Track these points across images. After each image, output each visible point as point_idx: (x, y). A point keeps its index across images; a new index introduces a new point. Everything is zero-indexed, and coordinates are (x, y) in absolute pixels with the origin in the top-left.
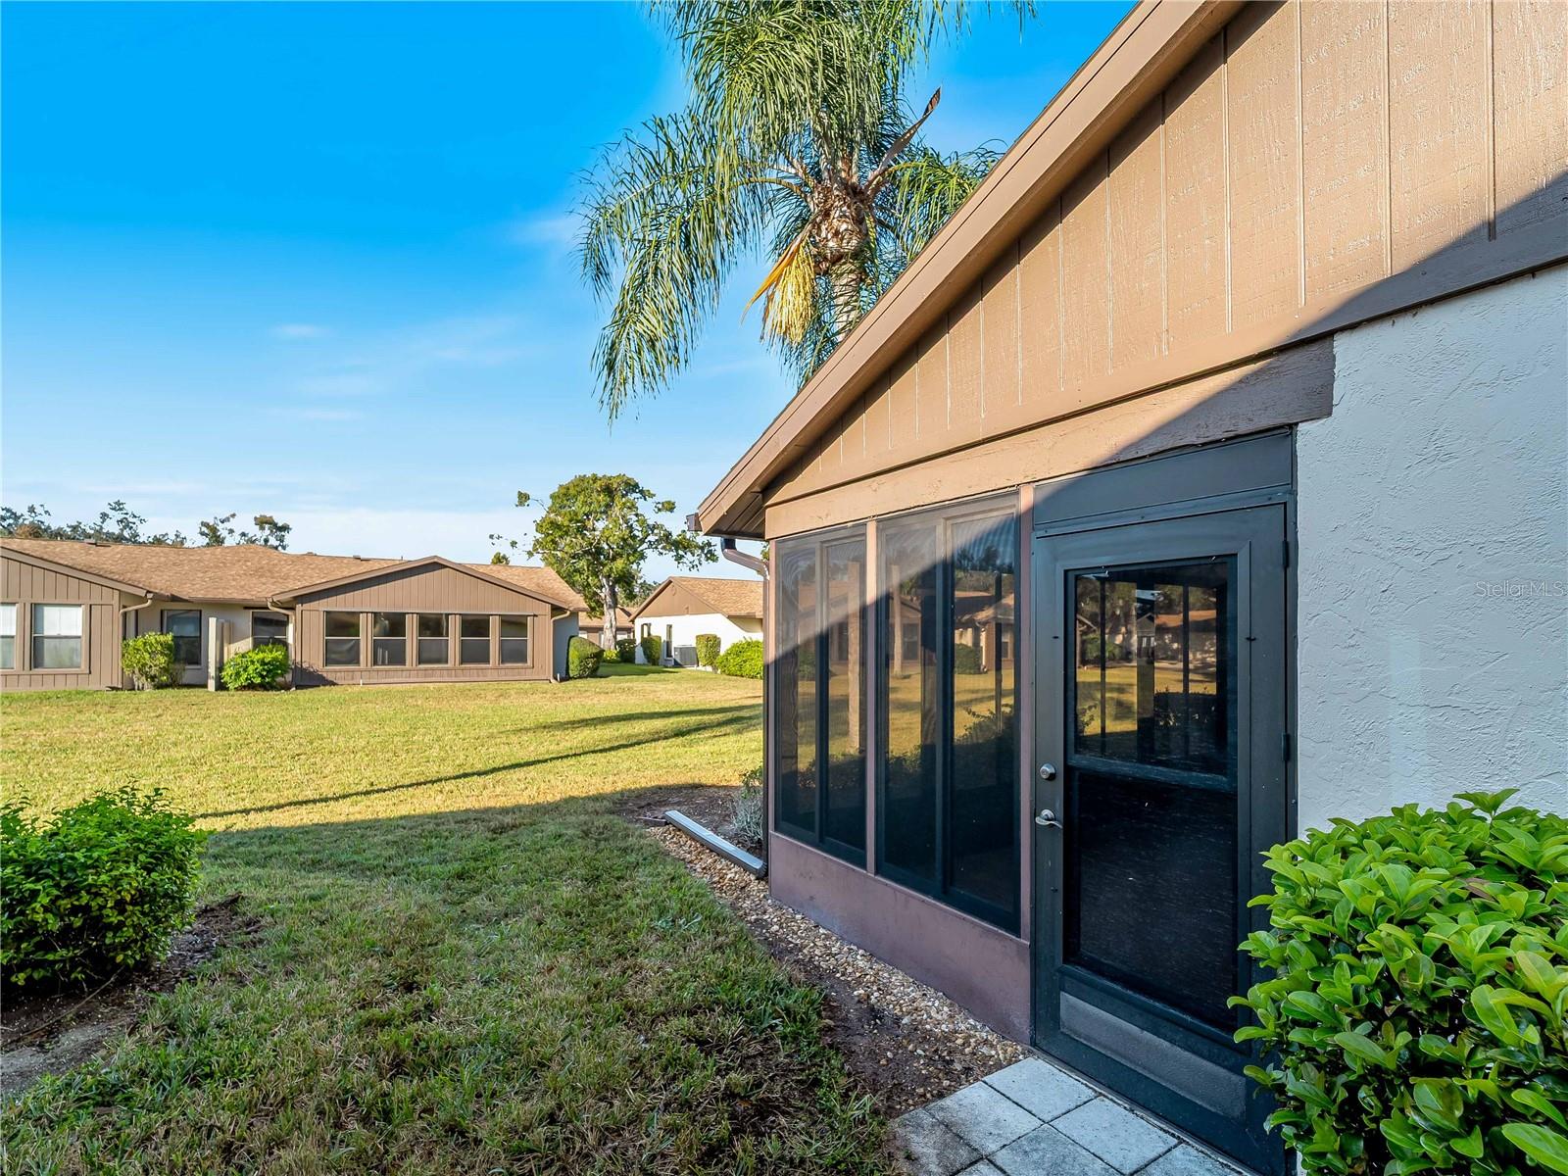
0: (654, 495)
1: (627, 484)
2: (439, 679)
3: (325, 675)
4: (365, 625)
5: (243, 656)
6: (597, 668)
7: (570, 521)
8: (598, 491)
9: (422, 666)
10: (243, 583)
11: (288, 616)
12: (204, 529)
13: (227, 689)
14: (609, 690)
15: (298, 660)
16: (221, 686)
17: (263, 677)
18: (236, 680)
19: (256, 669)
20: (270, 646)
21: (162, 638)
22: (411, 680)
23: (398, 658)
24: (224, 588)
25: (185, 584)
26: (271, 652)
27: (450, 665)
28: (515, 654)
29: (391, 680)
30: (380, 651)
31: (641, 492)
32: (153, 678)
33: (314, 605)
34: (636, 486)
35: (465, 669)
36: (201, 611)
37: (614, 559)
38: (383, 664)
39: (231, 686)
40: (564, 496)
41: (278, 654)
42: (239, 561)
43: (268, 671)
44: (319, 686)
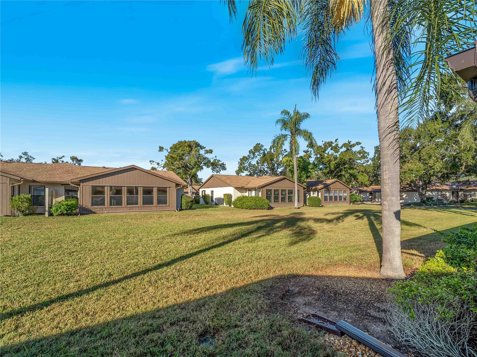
0: (205, 148)
1: (196, 144)
2: (135, 211)
3: (92, 209)
4: (107, 191)
5: (59, 203)
6: (192, 206)
7: (177, 156)
8: (186, 146)
9: (129, 206)
10: (61, 176)
11: (78, 188)
12: (53, 161)
13: (53, 216)
14: (199, 214)
15: (81, 204)
16: (51, 215)
17: (67, 211)
18: (56, 212)
19: (64, 208)
20: (71, 199)
21: (26, 196)
22: (124, 211)
23: (119, 203)
24: (54, 178)
25: (39, 176)
26: (71, 201)
27: (139, 205)
28: (162, 201)
29: (117, 211)
30: (113, 200)
31: (200, 147)
32: (23, 212)
33: (87, 183)
34: (199, 144)
35: (144, 207)
36: (45, 186)
37: (192, 169)
38: (114, 205)
39: (54, 214)
40: (175, 148)
41: (73, 202)
42: (61, 168)
43: (69, 209)
44: (89, 214)
